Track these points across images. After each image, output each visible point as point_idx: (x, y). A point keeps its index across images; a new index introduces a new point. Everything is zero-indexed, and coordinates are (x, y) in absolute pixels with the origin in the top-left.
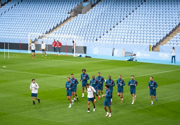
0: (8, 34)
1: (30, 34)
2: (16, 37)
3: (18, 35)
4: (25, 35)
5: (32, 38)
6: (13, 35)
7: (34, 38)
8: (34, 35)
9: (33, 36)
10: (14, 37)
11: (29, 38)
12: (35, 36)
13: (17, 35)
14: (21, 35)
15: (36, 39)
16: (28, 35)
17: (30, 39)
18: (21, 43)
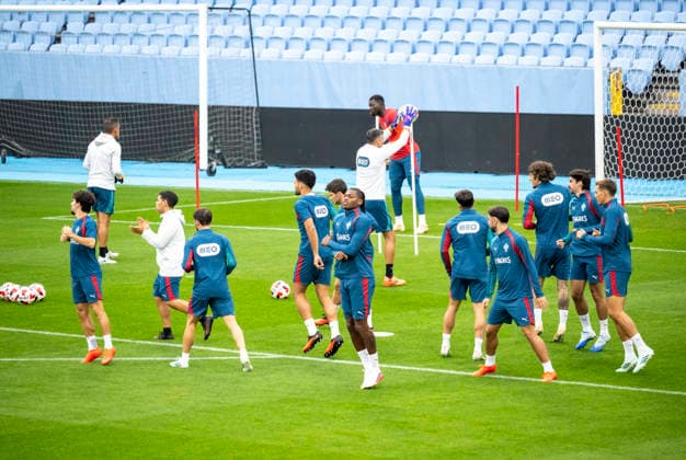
0: (412, 34)
1: (603, 30)
2: (480, 60)
3: (498, 36)
4: (565, 37)
5: (622, 62)
6: (454, 35)
7: (647, 64)
8: (625, 31)
9: (633, 39)
10: (465, 57)
11: (598, 64)
12: (656, 40)
13: (491, 38)
14: (520, 37)
15: (660, 67)
16: (592, 37)
17: (612, 75)
18: (525, 109)
